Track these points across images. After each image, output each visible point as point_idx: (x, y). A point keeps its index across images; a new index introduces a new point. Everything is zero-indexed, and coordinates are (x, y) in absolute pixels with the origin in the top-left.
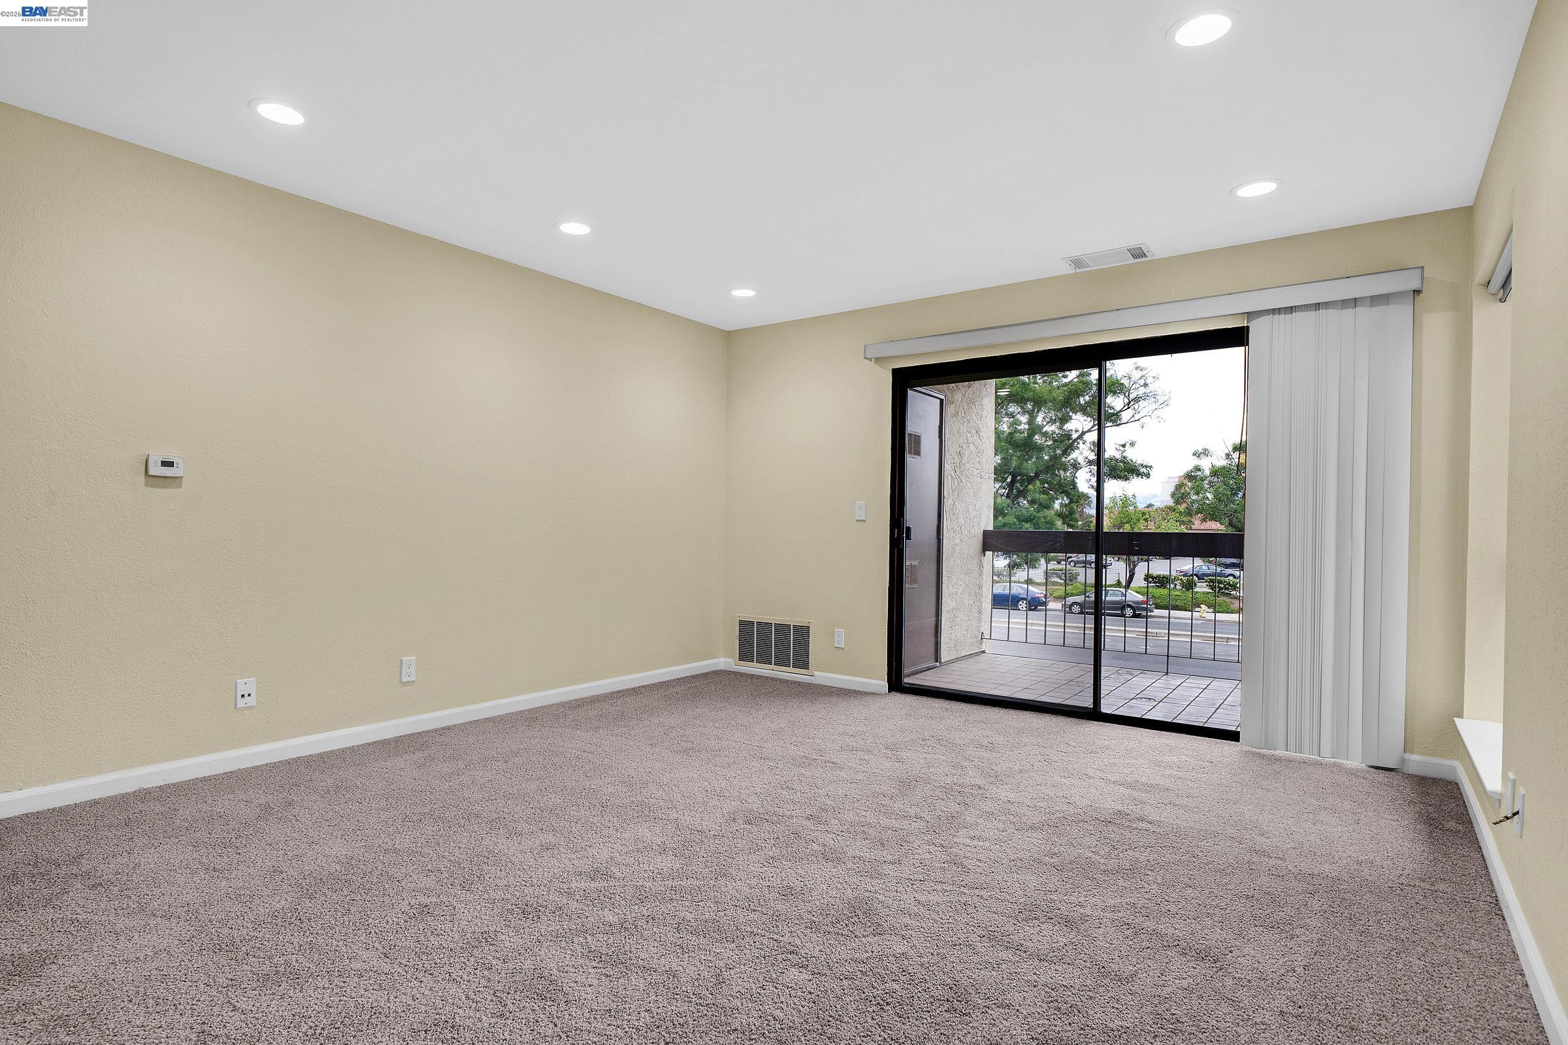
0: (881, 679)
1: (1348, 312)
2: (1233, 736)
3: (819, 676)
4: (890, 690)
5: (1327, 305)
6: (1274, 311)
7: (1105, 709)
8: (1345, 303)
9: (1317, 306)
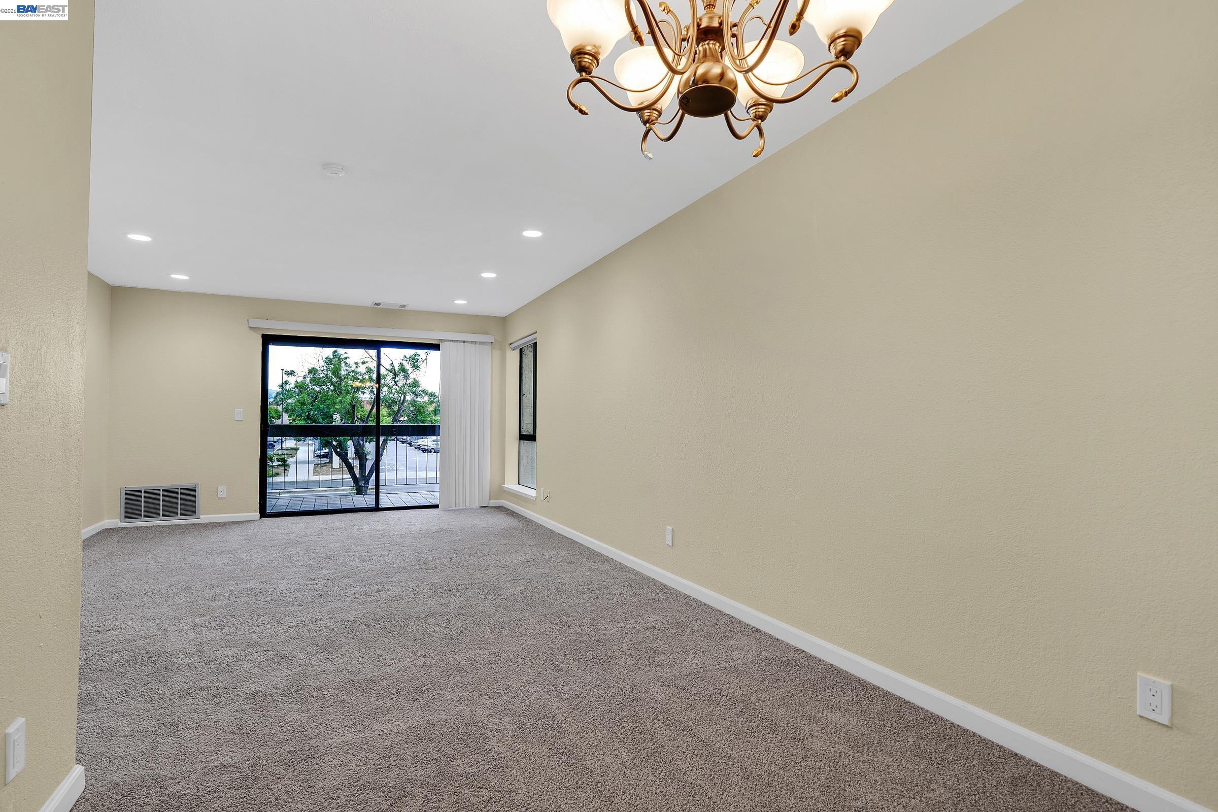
0: (255, 511)
1: (473, 345)
2: (436, 506)
3: (204, 518)
4: (261, 518)
5: (467, 342)
6: (450, 341)
7: (382, 505)
8: (472, 342)
9: (464, 342)
